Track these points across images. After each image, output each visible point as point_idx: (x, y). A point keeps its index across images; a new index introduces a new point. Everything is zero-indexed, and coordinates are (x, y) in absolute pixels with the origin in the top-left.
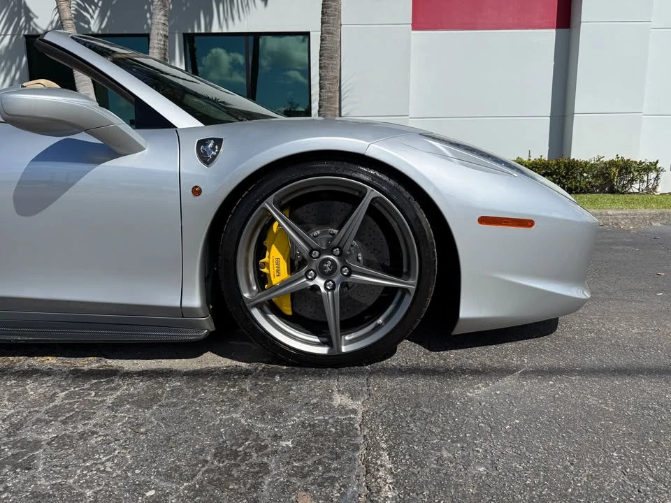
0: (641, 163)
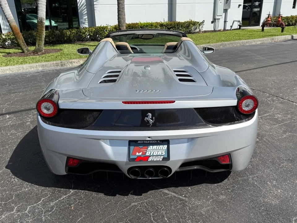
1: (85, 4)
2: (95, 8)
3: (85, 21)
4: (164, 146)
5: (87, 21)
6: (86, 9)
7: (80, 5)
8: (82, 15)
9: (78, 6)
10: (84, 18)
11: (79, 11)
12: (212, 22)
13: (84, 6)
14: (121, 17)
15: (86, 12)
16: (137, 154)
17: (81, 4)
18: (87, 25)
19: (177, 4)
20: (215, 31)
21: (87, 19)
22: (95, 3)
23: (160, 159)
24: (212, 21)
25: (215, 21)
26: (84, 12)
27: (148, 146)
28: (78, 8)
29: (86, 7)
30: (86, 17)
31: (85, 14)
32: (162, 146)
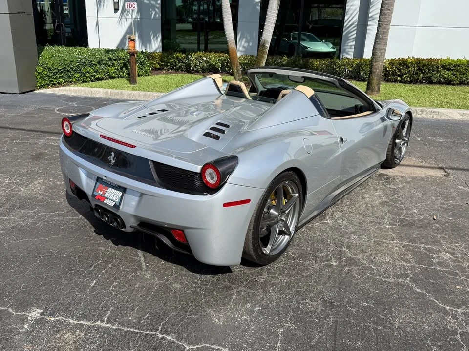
1: (356, 23)
2: (368, 31)
3: (350, 50)
4: (120, 192)
5: (353, 50)
6: (355, 32)
7: (347, 24)
8: (348, 39)
9: (345, 25)
10: (350, 44)
11: (344, 34)
13: (354, 25)
14: (378, 47)
15: (355, 36)
16: (99, 192)
17: (351, 23)
18: (351, 55)
21: (353, 47)
22: (369, 23)
23: (112, 204)
26: (352, 35)
27: (108, 187)
28: (344, 29)
29: (356, 28)
30: (354, 43)
31: (354, 38)
32: (118, 192)
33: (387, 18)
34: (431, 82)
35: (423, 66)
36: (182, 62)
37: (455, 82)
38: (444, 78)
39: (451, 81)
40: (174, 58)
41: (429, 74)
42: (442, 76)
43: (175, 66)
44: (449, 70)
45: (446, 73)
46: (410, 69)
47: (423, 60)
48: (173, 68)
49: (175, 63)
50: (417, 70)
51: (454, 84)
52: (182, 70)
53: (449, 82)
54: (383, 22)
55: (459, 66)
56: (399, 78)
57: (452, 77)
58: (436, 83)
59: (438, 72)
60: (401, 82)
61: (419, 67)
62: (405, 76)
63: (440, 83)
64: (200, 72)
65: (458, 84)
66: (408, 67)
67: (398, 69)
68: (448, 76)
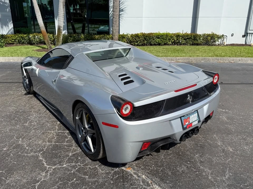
0: (218, 35)
4: (196, 114)
12: (244, 36)
14: (114, 28)
19: (199, 18)
20: (246, 45)
24: (244, 34)
25: (247, 36)
33: (116, 14)
34: (151, 45)
35: (146, 37)
36: (25, 39)
37: (162, 44)
38: (157, 42)
39: (160, 44)
40: (19, 37)
41: (149, 41)
42: (156, 41)
43: (21, 41)
44: (158, 38)
45: (158, 40)
46: (140, 39)
47: (146, 34)
48: (20, 42)
49: (21, 40)
50: (144, 39)
51: (162, 45)
52: (25, 44)
53: (159, 44)
54: (115, 15)
55: (163, 36)
56: (136, 44)
57: (160, 42)
58: (153, 45)
59: (154, 39)
60: (137, 45)
61: (144, 37)
62: (138, 42)
63: (155, 45)
64: (36, 44)
65: (164, 45)
66: (139, 38)
67: (135, 39)
68: (159, 41)
